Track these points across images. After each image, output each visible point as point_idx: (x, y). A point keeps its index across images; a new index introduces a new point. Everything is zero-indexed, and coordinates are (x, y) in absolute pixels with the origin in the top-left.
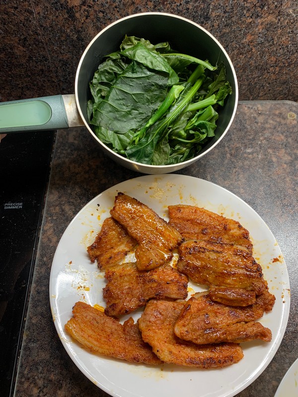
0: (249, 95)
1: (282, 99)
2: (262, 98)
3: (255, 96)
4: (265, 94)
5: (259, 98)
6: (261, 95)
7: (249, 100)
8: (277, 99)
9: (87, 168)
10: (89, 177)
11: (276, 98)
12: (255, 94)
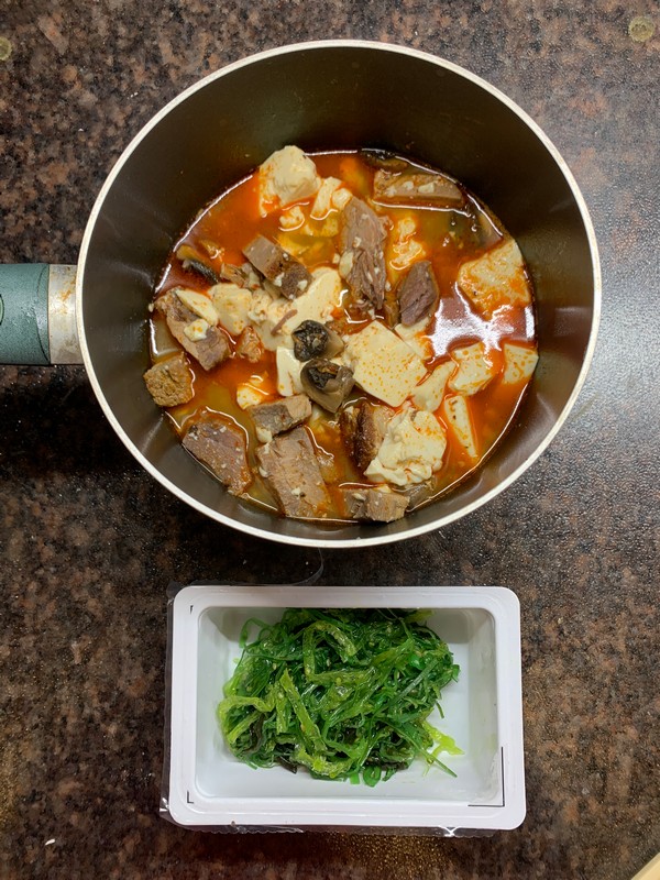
9: (33, 194)
10: (39, 223)
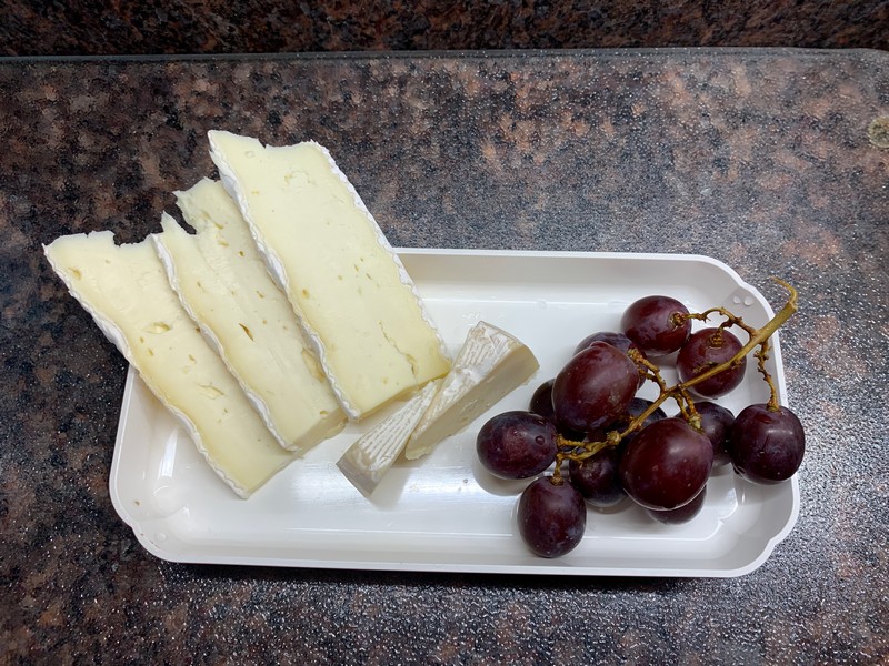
0: (700, 22)
1: (853, 43)
2: (758, 37)
3: (727, 26)
4: (777, 20)
5: (744, 36)
6: (755, 21)
7: (696, 44)
8: (827, 42)
11: (824, 37)
12: (728, 18)
